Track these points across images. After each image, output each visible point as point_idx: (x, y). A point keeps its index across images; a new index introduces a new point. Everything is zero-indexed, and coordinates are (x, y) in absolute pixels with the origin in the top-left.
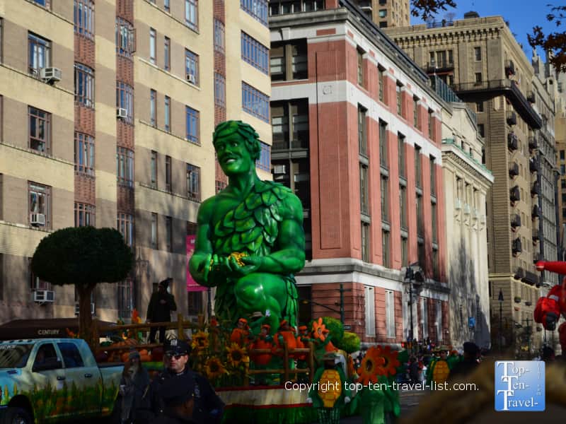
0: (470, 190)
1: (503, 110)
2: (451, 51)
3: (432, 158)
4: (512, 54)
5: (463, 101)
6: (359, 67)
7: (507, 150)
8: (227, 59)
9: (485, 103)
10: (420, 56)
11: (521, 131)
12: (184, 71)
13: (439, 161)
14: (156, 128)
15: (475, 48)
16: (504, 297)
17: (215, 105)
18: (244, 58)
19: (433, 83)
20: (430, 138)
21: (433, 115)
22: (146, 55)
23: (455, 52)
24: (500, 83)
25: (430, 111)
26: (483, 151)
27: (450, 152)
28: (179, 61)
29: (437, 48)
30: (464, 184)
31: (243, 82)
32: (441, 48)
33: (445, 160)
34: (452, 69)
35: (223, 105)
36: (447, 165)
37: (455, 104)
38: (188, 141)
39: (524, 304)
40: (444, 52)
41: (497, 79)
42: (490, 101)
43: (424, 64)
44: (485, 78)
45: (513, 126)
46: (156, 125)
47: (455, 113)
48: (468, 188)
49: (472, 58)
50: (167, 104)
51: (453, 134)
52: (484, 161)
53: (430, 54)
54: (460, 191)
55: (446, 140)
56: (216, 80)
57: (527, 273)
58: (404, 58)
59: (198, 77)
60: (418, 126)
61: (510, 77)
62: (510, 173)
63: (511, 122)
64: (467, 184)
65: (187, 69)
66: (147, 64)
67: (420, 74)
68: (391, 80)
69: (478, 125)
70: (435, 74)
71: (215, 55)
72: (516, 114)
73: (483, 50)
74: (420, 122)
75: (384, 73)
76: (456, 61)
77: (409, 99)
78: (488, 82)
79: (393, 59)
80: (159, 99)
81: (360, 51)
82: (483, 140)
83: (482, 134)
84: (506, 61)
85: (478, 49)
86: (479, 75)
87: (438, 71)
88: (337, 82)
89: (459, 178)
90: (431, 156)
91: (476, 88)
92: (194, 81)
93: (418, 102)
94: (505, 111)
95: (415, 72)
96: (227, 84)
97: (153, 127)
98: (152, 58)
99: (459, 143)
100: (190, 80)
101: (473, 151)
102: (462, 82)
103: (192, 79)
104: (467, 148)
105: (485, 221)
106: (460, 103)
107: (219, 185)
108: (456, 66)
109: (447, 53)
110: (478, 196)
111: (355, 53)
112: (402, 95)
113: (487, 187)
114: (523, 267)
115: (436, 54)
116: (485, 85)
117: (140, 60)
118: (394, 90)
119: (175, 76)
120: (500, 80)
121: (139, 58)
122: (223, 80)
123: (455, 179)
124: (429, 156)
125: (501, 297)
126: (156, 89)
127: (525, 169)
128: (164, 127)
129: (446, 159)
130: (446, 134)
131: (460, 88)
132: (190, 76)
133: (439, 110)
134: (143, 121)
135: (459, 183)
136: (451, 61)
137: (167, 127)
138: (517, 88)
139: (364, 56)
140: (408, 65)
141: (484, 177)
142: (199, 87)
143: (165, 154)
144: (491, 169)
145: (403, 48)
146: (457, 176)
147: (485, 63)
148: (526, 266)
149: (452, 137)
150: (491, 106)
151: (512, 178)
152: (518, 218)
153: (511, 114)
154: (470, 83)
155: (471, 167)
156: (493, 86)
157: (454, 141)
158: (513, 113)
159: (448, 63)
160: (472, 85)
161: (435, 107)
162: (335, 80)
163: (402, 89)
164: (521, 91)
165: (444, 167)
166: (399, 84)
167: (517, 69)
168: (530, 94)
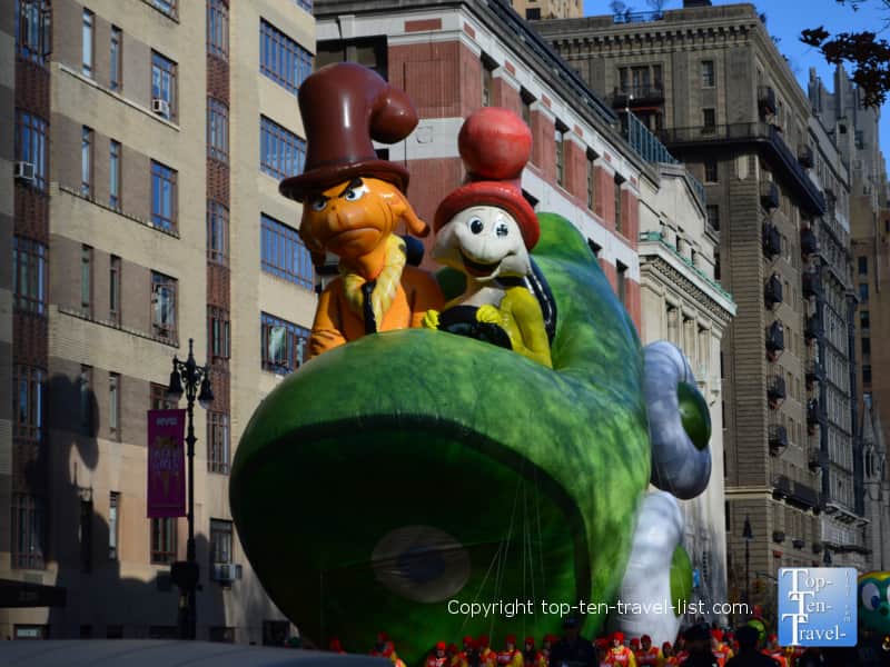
0: (692, 329)
1: (755, 179)
2: (658, 67)
3: (621, 268)
4: (771, 75)
5: (680, 162)
6: (486, 93)
7: (761, 255)
8: (232, 73)
9: (721, 167)
10: (601, 76)
11: (787, 220)
12: (148, 95)
13: (633, 274)
14: (93, 202)
15: (704, 62)
16: (754, 532)
17: (208, 159)
18: (265, 70)
19: (625, 125)
20: (617, 229)
21: (623, 186)
22: (75, 59)
23: (667, 68)
24: (749, 130)
25: (619, 179)
26: (717, 255)
27: (655, 257)
28: (138, 73)
29: (633, 60)
30: (681, 318)
31: (263, 116)
32: (640, 60)
33: (645, 272)
34: (660, 101)
35: (224, 160)
36: (650, 282)
37: (665, 167)
38: (154, 228)
39: (792, 545)
40: (646, 68)
41: (744, 121)
42: (731, 162)
43: (609, 91)
44: (721, 120)
45: (772, 210)
46: (93, 196)
47: (664, 183)
48: (687, 325)
49: (698, 82)
50: (115, 156)
51: (661, 223)
52: (717, 275)
53: (618, 72)
54: (672, 329)
55: (647, 233)
56: (210, 112)
57: (796, 484)
58: (569, 78)
59: (177, 108)
60: (595, 208)
61: (768, 117)
62: (766, 298)
63: (769, 203)
64: (687, 318)
65: (154, 89)
66: (75, 77)
67: (600, 110)
68: (547, 120)
69: (708, 207)
70: (627, 110)
71: (209, 65)
72: (778, 188)
73: (719, 66)
74: (599, 199)
75: (533, 107)
76: (667, 86)
77: (579, 156)
78: (728, 126)
79: (549, 78)
80: (98, 144)
81: (488, 63)
82: (716, 235)
83: (715, 224)
84: (760, 88)
85: (709, 63)
86: (710, 115)
87: (632, 104)
88: (444, 120)
89: (670, 307)
90: (618, 263)
91: (705, 136)
92: (167, 112)
93: (597, 163)
94: (758, 182)
95: (590, 104)
96: (232, 120)
97: (87, 199)
98: (86, 67)
99: (671, 240)
100: (160, 109)
101: (698, 256)
102: (678, 125)
103: (164, 108)
104: (687, 249)
105: (720, 389)
106: (675, 166)
107: (213, 312)
108: (668, 96)
109: (652, 70)
110: (707, 341)
111: (478, 67)
112: (566, 148)
113: (724, 324)
114: (789, 474)
115: (630, 72)
116: (722, 132)
117: (63, 70)
118: (552, 138)
119: (130, 102)
120: (750, 124)
121: (61, 66)
122: (224, 111)
123: (664, 307)
124: (615, 264)
125: (747, 532)
126: (91, 126)
127: (794, 291)
128: (109, 200)
129: (648, 270)
130: (647, 222)
131: (675, 136)
132: (160, 101)
133: (636, 177)
134: (67, 188)
135: (672, 315)
136: (659, 86)
137: (114, 199)
138: (780, 140)
139: (496, 73)
140: (577, 92)
141: (718, 305)
142: (178, 124)
143: (110, 252)
144: (731, 289)
145: (570, 59)
146: (667, 303)
147: (721, 91)
148: (795, 474)
149: (659, 229)
150: (732, 170)
151: (769, 307)
152: (780, 381)
153: (768, 188)
154: (694, 128)
155: (694, 285)
156: (735, 134)
157: (662, 236)
158: (772, 186)
159: (653, 90)
160: (697, 131)
161: (627, 172)
162: (440, 116)
163: (567, 136)
164: (787, 144)
165: (644, 285)
166: (561, 127)
167: (780, 104)
168: (804, 151)
